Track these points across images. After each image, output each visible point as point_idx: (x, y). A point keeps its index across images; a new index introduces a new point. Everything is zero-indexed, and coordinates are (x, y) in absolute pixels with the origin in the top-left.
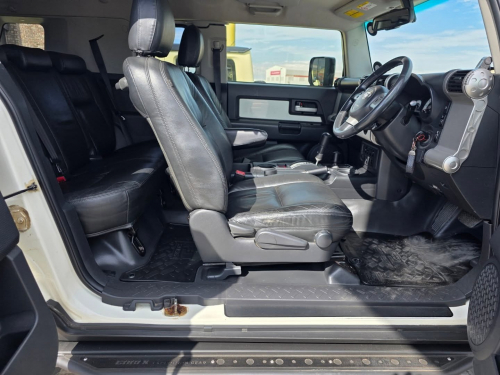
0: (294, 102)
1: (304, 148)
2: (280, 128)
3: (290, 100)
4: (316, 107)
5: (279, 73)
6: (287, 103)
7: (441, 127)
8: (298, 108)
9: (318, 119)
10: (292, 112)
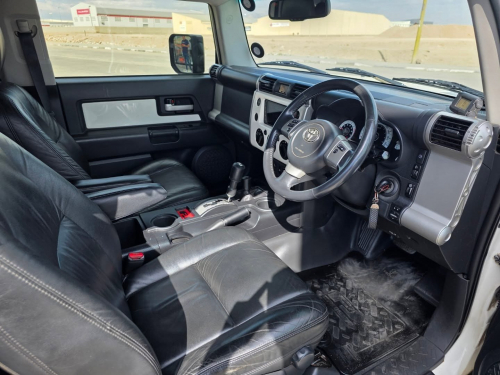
0: (162, 99)
1: (184, 155)
2: (151, 137)
3: (157, 98)
4: (192, 103)
5: (87, 12)
6: (154, 101)
7: (416, 179)
8: (169, 107)
9: (196, 118)
10: (161, 112)
